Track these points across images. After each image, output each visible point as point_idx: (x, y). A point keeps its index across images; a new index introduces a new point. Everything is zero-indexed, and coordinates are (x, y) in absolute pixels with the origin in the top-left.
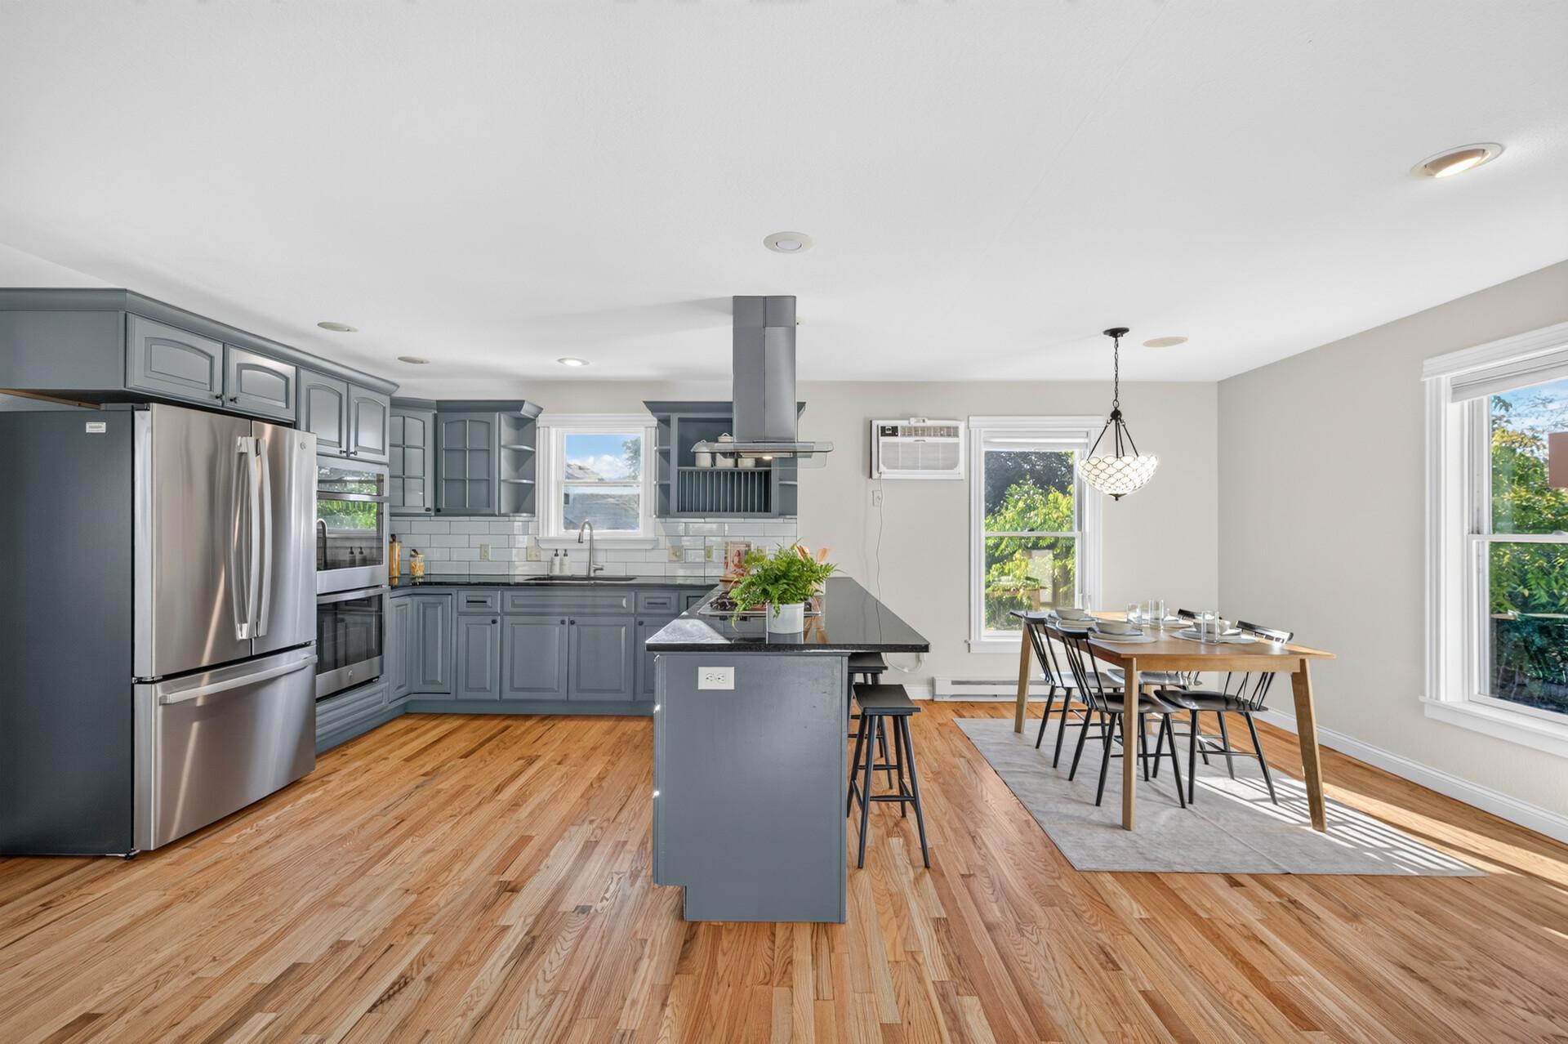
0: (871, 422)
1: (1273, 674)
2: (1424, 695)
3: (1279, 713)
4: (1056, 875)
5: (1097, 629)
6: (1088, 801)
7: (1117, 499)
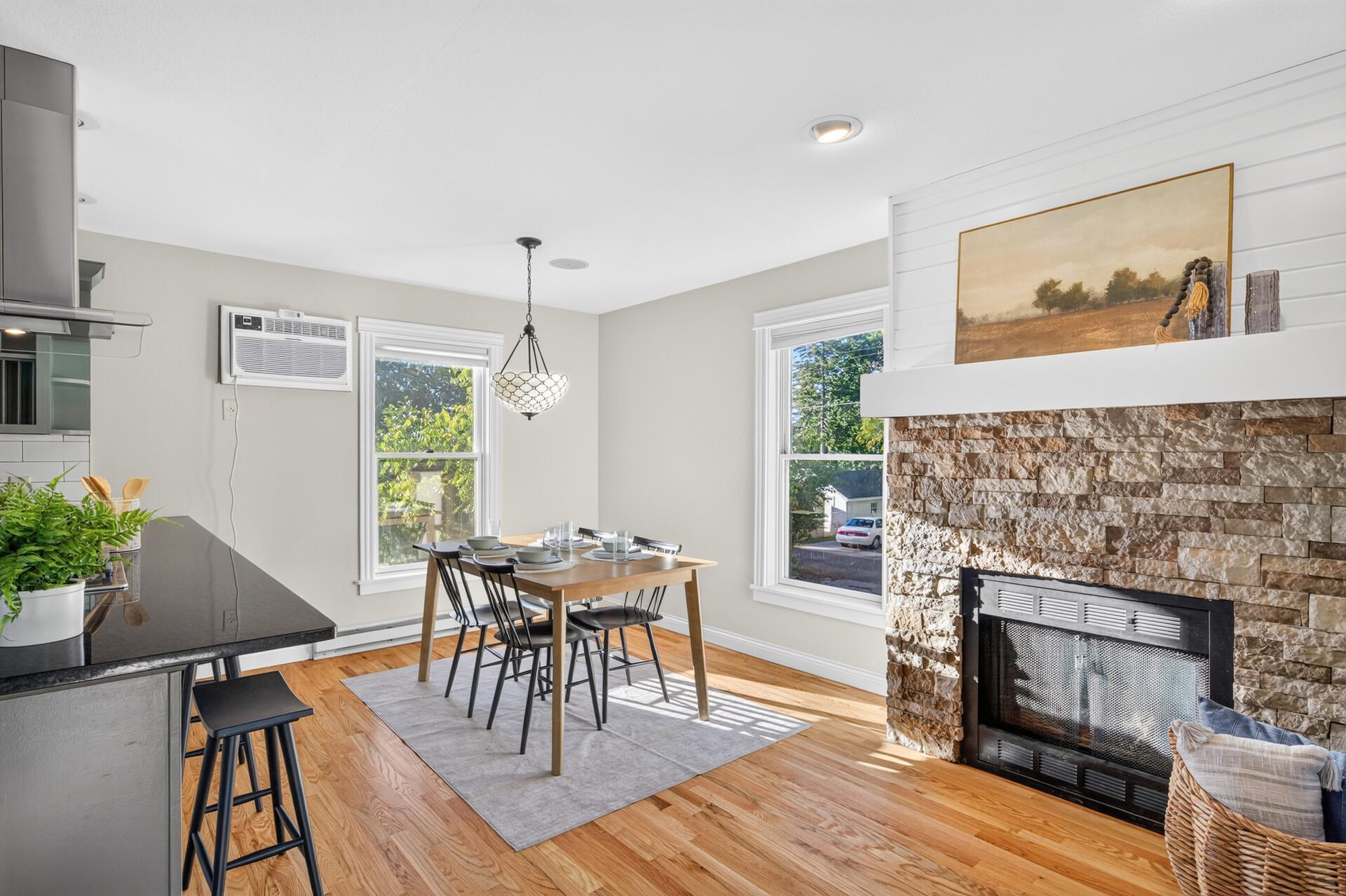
0: (220, 307)
1: (665, 587)
2: (752, 583)
3: (674, 619)
4: (495, 870)
5: (517, 559)
6: (513, 751)
7: (529, 419)
